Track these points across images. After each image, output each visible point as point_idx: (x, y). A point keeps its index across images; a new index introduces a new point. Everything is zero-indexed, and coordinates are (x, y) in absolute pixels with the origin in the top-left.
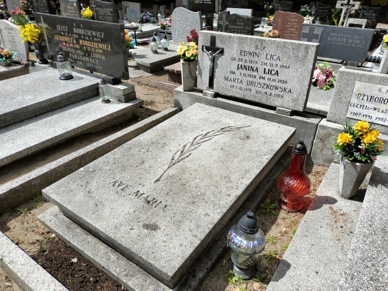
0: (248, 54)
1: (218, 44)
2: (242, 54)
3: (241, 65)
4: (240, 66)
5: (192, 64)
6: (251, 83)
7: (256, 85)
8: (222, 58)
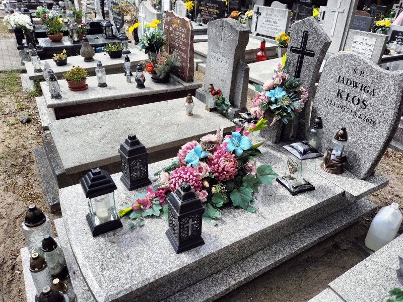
1: (260, 11)
2: (267, 15)
3: (266, 20)
5: (250, 20)
7: (270, 29)
8: (260, 17)
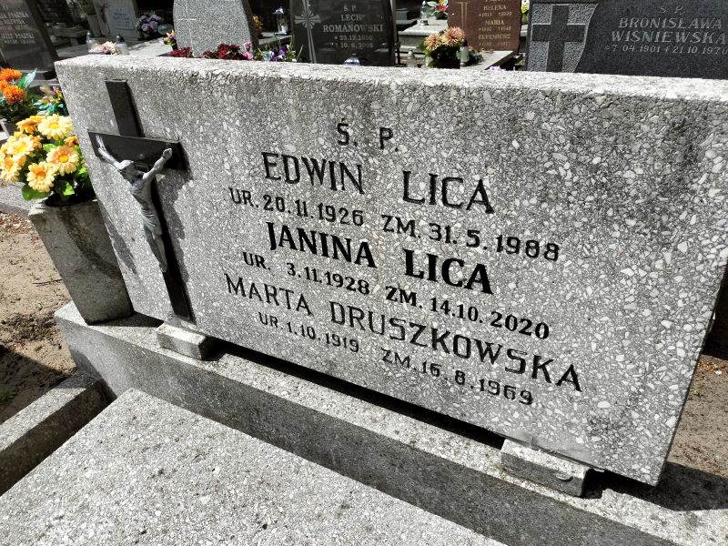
0: (303, 169)
1: (155, 126)
2: (273, 170)
3: (285, 229)
4: (278, 231)
5: (82, 217)
6: (352, 315)
7: (377, 324)
8: (190, 191)
